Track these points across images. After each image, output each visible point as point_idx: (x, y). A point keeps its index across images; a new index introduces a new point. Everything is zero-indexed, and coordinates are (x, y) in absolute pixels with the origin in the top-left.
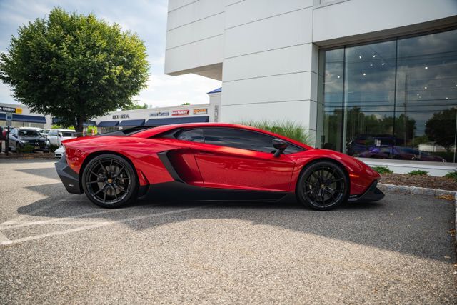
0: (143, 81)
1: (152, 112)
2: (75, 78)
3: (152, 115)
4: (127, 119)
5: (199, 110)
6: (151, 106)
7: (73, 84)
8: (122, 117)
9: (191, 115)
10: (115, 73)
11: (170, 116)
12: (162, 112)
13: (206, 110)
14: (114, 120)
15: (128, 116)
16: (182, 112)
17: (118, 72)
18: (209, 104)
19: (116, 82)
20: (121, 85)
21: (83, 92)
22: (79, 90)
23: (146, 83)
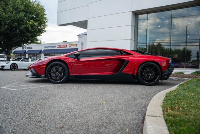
0: (44, 28)
1: (46, 46)
2: (7, 26)
3: (46, 47)
4: (31, 49)
5: (73, 45)
6: (44, 42)
7: (6, 29)
8: (28, 48)
9: (68, 47)
10: (29, 24)
11: (56, 48)
12: (51, 46)
13: (77, 45)
14: (23, 50)
15: (31, 48)
16: (63, 46)
17: (31, 23)
18: (78, 42)
19: (30, 29)
20: (32, 30)
21: (11, 33)
22: (9, 32)
23: (46, 29)
